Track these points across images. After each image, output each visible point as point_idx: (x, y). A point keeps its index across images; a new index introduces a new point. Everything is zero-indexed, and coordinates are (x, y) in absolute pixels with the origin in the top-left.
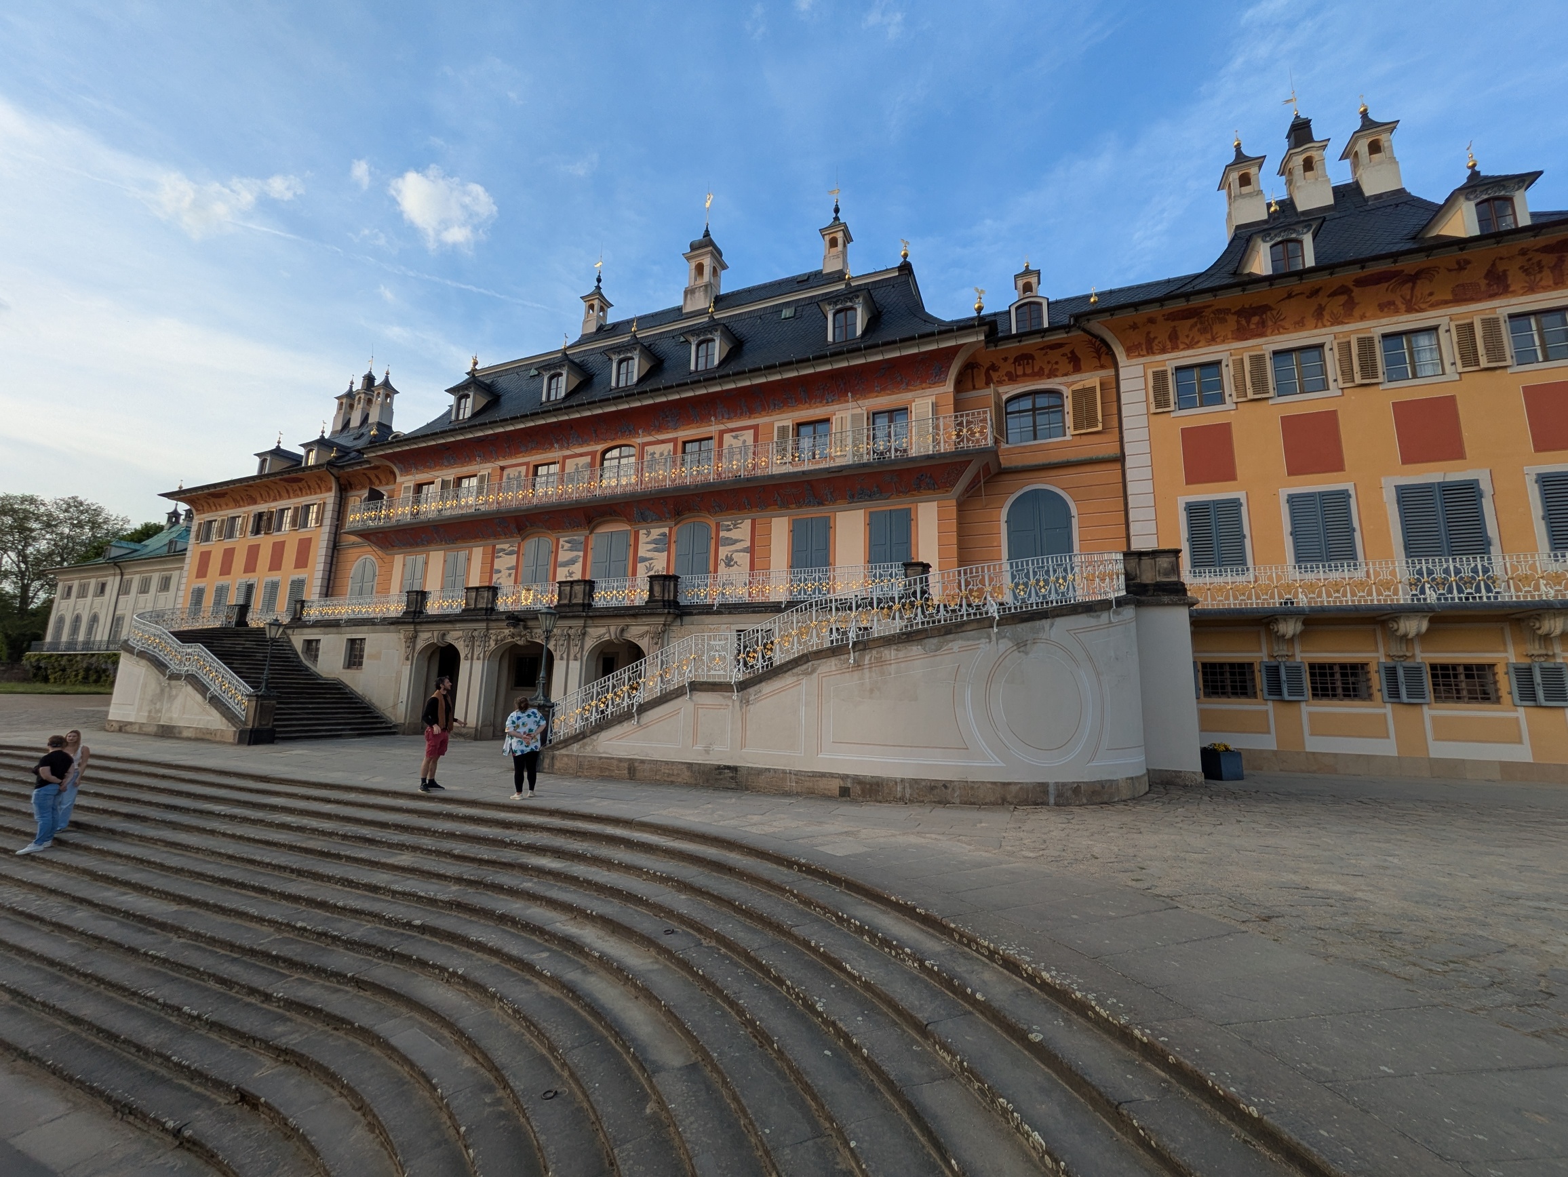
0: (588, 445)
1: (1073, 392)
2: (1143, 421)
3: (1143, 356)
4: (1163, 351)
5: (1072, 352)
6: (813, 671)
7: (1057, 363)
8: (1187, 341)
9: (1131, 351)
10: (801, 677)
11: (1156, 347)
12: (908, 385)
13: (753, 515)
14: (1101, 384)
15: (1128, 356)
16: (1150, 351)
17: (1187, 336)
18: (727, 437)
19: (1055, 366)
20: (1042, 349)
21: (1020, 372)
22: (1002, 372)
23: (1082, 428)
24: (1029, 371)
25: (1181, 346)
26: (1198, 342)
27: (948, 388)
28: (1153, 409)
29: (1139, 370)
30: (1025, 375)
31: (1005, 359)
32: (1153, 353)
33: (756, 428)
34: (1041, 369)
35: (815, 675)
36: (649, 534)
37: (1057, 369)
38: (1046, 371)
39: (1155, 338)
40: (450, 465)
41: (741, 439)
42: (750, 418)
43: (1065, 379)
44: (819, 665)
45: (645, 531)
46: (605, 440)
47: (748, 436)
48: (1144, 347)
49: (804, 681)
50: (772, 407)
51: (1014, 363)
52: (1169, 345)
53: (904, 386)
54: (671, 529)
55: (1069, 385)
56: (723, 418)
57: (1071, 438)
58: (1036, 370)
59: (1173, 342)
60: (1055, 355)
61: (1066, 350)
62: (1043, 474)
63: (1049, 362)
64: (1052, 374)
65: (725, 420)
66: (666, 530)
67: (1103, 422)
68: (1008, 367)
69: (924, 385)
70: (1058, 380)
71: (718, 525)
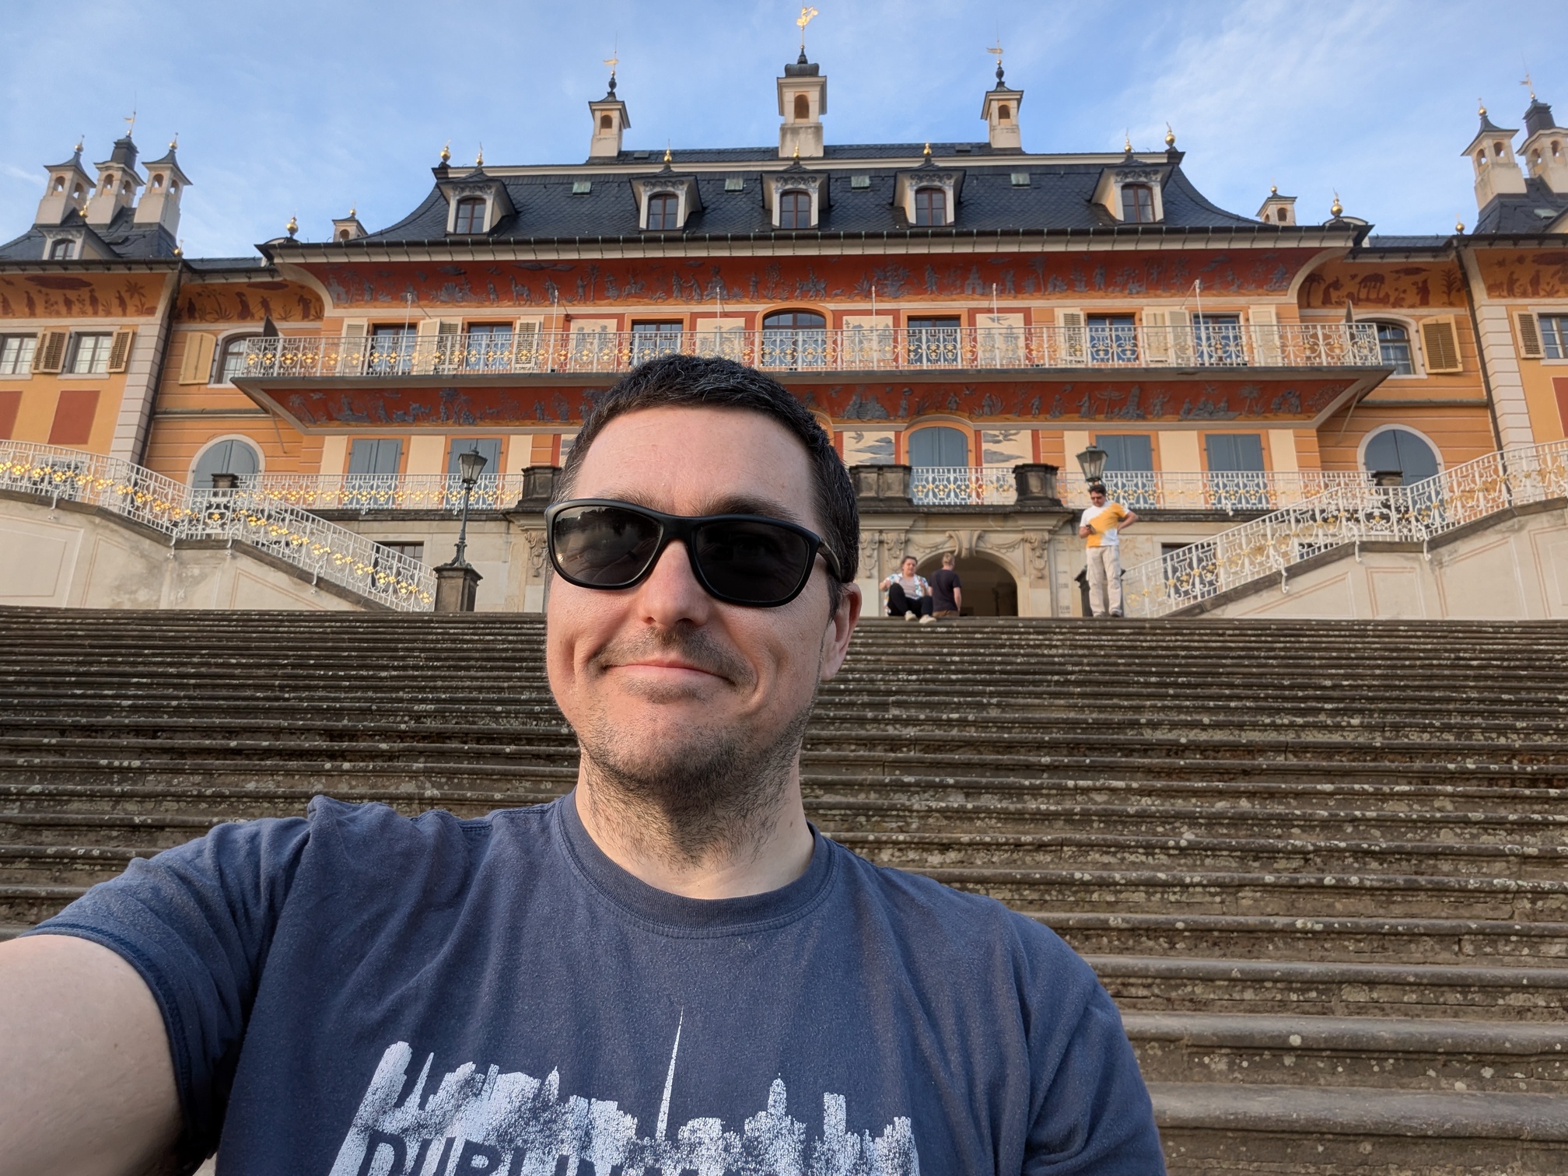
0: (739, 302)
1: (1425, 326)
2: (1513, 365)
3: (1504, 297)
4: (1524, 295)
5: (1425, 282)
6: (1521, 528)
7: (1404, 292)
8: (1548, 288)
9: (1493, 289)
10: (1507, 535)
11: (1516, 290)
12: (1240, 287)
13: (1036, 424)
14: (1457, 322)
15: (1489, 294)
16: (1511, 293)
17: (1548, 284)
18: (981, 318)
19: (1402, 295)
20: (1397, 272)
21: (1363, 295)
22: (1343, 292)
23: (1441, 367)
24: (1373, 296)
25: (1542, 293)
26: (1557, 291)
27: (1291, 297)
28: (1523, 354)
29: (1502, 312)
30: (1368, 300)
31: (1353, 277)
32: (1515, 296)
33: (1027, 312)
34: (1387, 296)
35: (1524, 533)
36: (859, 438)
37: (1403, 299)
38: (1392, 299)
39: (1517, 280)
40: (452, 301)
41: (1005, 324)
42: (1015, 298)
43: (1411, 311)
44: (1527, 521)
45: (853, 434)
46: (772, 299)
47: (1017, 320)
48: (1505, 287)
49: (1512, 539)
50: (1050, 289)
51: (1360, 283)
52: (1530, 289)
53: (1234, 288)
54: (898, 434)
55: (1418, 319)
56: (974, 292)
57: (1426, 377)
58: (1381, 295)
59: (1534, 288)
60: (1406, 281)
61: (1419, 278)
62: (1401, 413)
63: (1396, 290)
64: (1398, 303)
65: (976, 296)
66: (891, 435)
67: (1463, 362)
68: (1351, 287)
69: (1260, 291)
70: (1405, 311)
71: (977, 433)
